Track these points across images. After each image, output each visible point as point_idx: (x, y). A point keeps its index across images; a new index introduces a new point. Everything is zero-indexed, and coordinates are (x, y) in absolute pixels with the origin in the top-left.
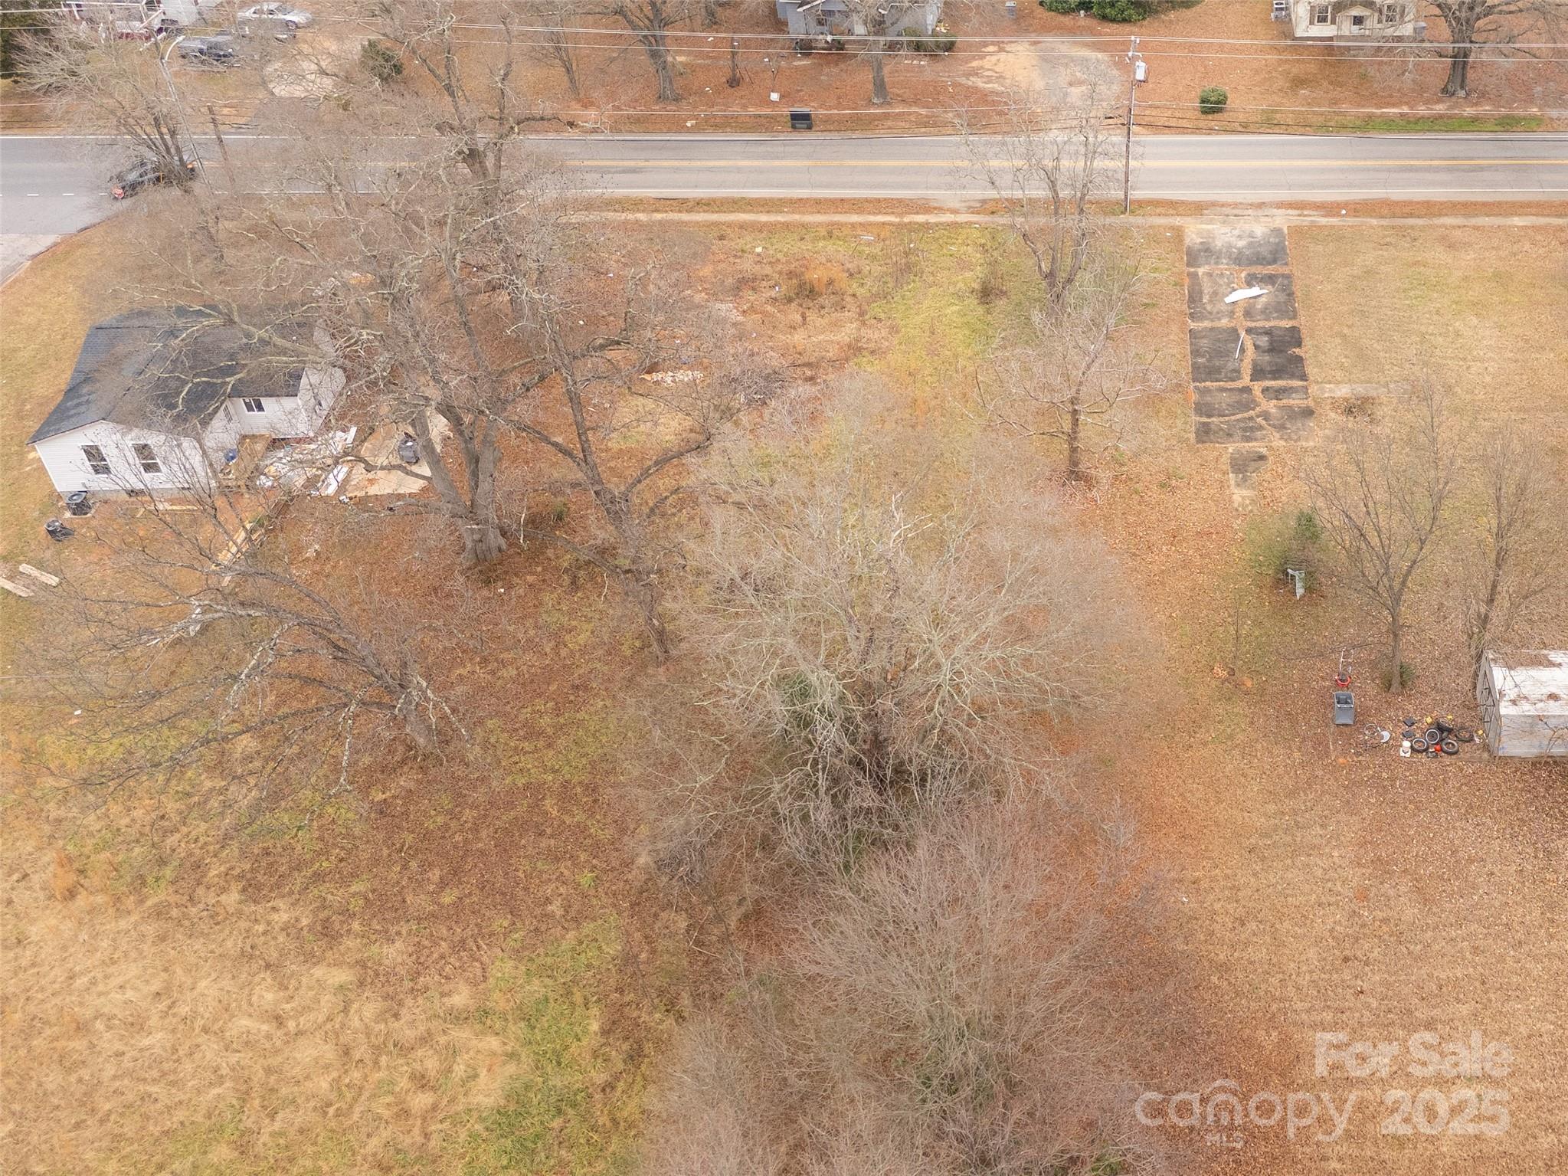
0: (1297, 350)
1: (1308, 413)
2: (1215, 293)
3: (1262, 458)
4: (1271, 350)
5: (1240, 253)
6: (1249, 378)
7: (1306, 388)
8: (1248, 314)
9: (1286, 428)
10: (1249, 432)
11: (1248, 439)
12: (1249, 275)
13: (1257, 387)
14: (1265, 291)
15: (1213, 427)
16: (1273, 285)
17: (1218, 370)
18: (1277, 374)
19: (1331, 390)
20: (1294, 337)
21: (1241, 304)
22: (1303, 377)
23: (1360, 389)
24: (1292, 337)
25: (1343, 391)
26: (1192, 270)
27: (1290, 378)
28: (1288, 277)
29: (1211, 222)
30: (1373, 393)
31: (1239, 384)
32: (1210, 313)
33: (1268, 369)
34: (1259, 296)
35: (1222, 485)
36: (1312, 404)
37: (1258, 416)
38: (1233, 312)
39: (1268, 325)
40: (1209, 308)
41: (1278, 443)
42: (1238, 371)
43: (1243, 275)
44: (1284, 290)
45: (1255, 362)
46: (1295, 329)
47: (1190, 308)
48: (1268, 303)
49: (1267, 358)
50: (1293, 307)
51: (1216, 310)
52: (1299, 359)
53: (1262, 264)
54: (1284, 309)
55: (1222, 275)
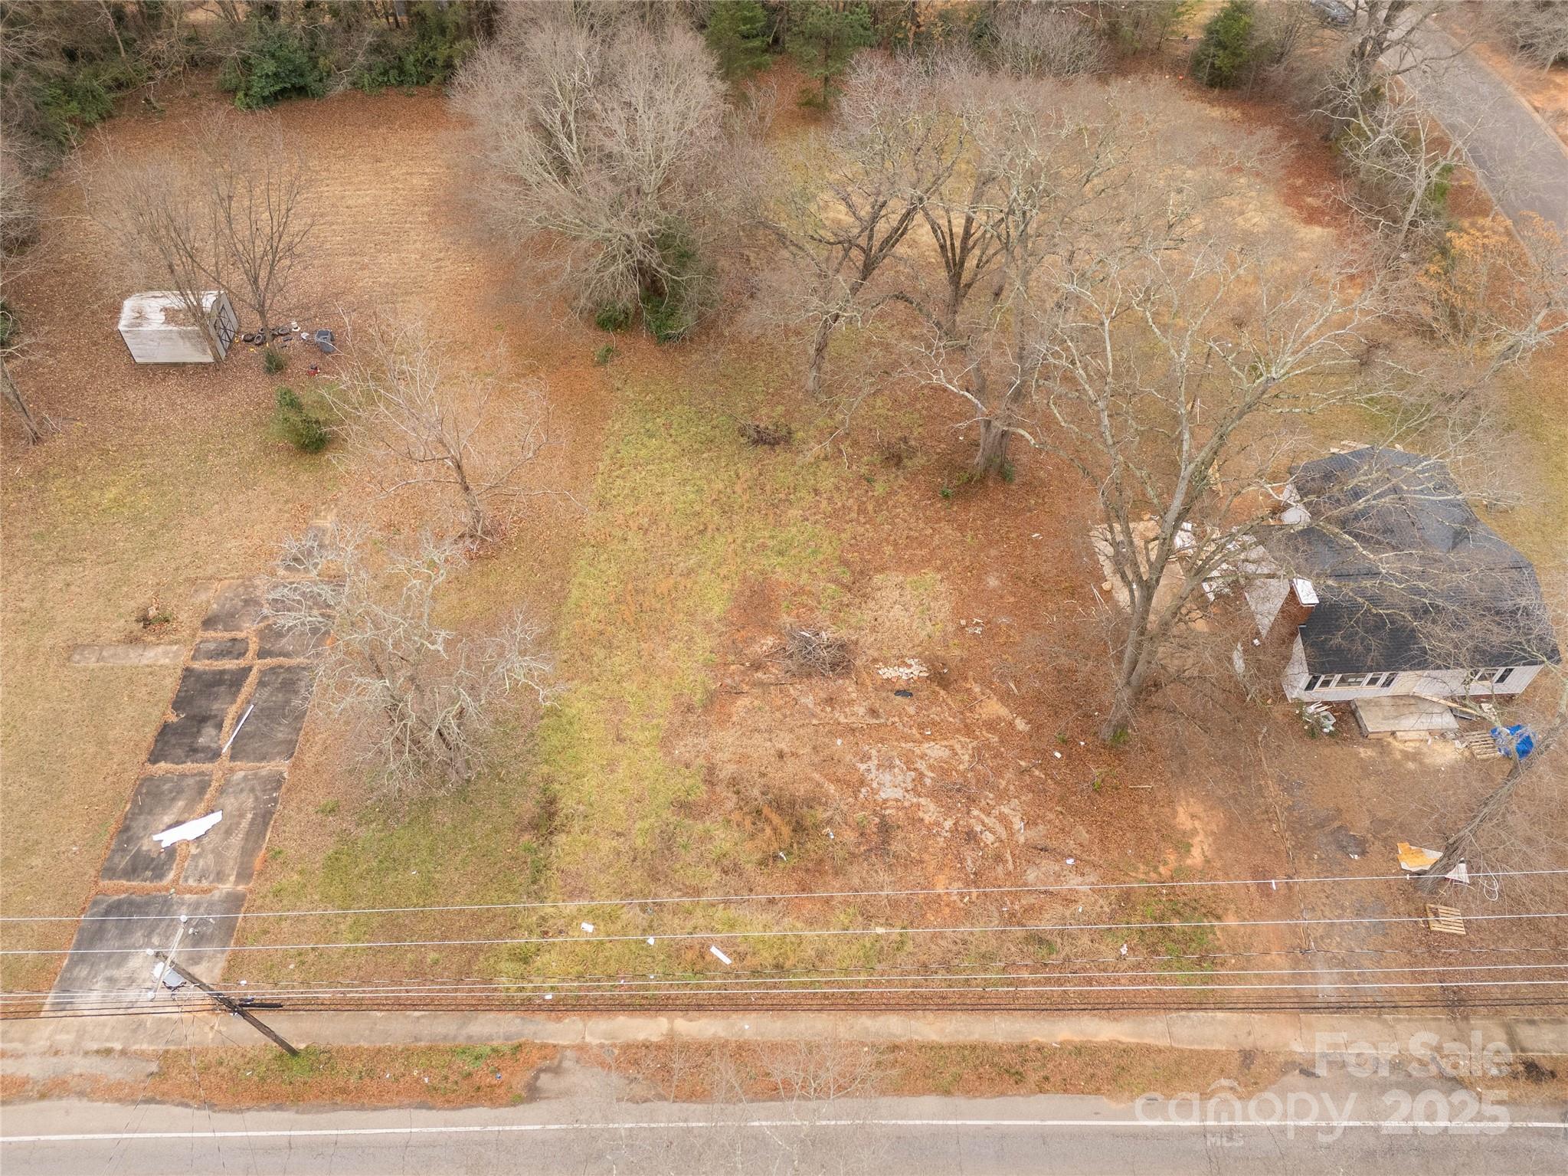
0: (172, 718)
1: (209, 623)
2: (228, 832)
4: (202, 720)
6: (255, 670)
7: (194, 658)
8: (203, 788)
9: (246, 601)
13: (248, 658)
14: (156, 838)
16: (139, 851)
17: (283, 685)
18: (216, 681)
19: (166, 654)
21: (201, 807)
22: (188, 673)
23: (134, 655)
24: (166, 743)
25: (154, 653)
26: (241, 888)
27: (205, 673)
28: (109, 871)
30: (122, 649)
31: (270, 662)
32: (252, 790)
33: (223, 688)
34: (170, 827)
36: (200, 633)
38: (221, 791)
39: (189, 766)
40: (250, 802)
42: (261, 684)
43: (171, 875)
44: (128, 841)
45: (235, 696)
46: (154, 758)
47: (275, 800)
48: (165, 809)
49: (216, 706)
50: (134, 802)
51: (245, 794)
52: (177, 705)
53: (131, 903)
54: (149, 797)
55: (203, 876)
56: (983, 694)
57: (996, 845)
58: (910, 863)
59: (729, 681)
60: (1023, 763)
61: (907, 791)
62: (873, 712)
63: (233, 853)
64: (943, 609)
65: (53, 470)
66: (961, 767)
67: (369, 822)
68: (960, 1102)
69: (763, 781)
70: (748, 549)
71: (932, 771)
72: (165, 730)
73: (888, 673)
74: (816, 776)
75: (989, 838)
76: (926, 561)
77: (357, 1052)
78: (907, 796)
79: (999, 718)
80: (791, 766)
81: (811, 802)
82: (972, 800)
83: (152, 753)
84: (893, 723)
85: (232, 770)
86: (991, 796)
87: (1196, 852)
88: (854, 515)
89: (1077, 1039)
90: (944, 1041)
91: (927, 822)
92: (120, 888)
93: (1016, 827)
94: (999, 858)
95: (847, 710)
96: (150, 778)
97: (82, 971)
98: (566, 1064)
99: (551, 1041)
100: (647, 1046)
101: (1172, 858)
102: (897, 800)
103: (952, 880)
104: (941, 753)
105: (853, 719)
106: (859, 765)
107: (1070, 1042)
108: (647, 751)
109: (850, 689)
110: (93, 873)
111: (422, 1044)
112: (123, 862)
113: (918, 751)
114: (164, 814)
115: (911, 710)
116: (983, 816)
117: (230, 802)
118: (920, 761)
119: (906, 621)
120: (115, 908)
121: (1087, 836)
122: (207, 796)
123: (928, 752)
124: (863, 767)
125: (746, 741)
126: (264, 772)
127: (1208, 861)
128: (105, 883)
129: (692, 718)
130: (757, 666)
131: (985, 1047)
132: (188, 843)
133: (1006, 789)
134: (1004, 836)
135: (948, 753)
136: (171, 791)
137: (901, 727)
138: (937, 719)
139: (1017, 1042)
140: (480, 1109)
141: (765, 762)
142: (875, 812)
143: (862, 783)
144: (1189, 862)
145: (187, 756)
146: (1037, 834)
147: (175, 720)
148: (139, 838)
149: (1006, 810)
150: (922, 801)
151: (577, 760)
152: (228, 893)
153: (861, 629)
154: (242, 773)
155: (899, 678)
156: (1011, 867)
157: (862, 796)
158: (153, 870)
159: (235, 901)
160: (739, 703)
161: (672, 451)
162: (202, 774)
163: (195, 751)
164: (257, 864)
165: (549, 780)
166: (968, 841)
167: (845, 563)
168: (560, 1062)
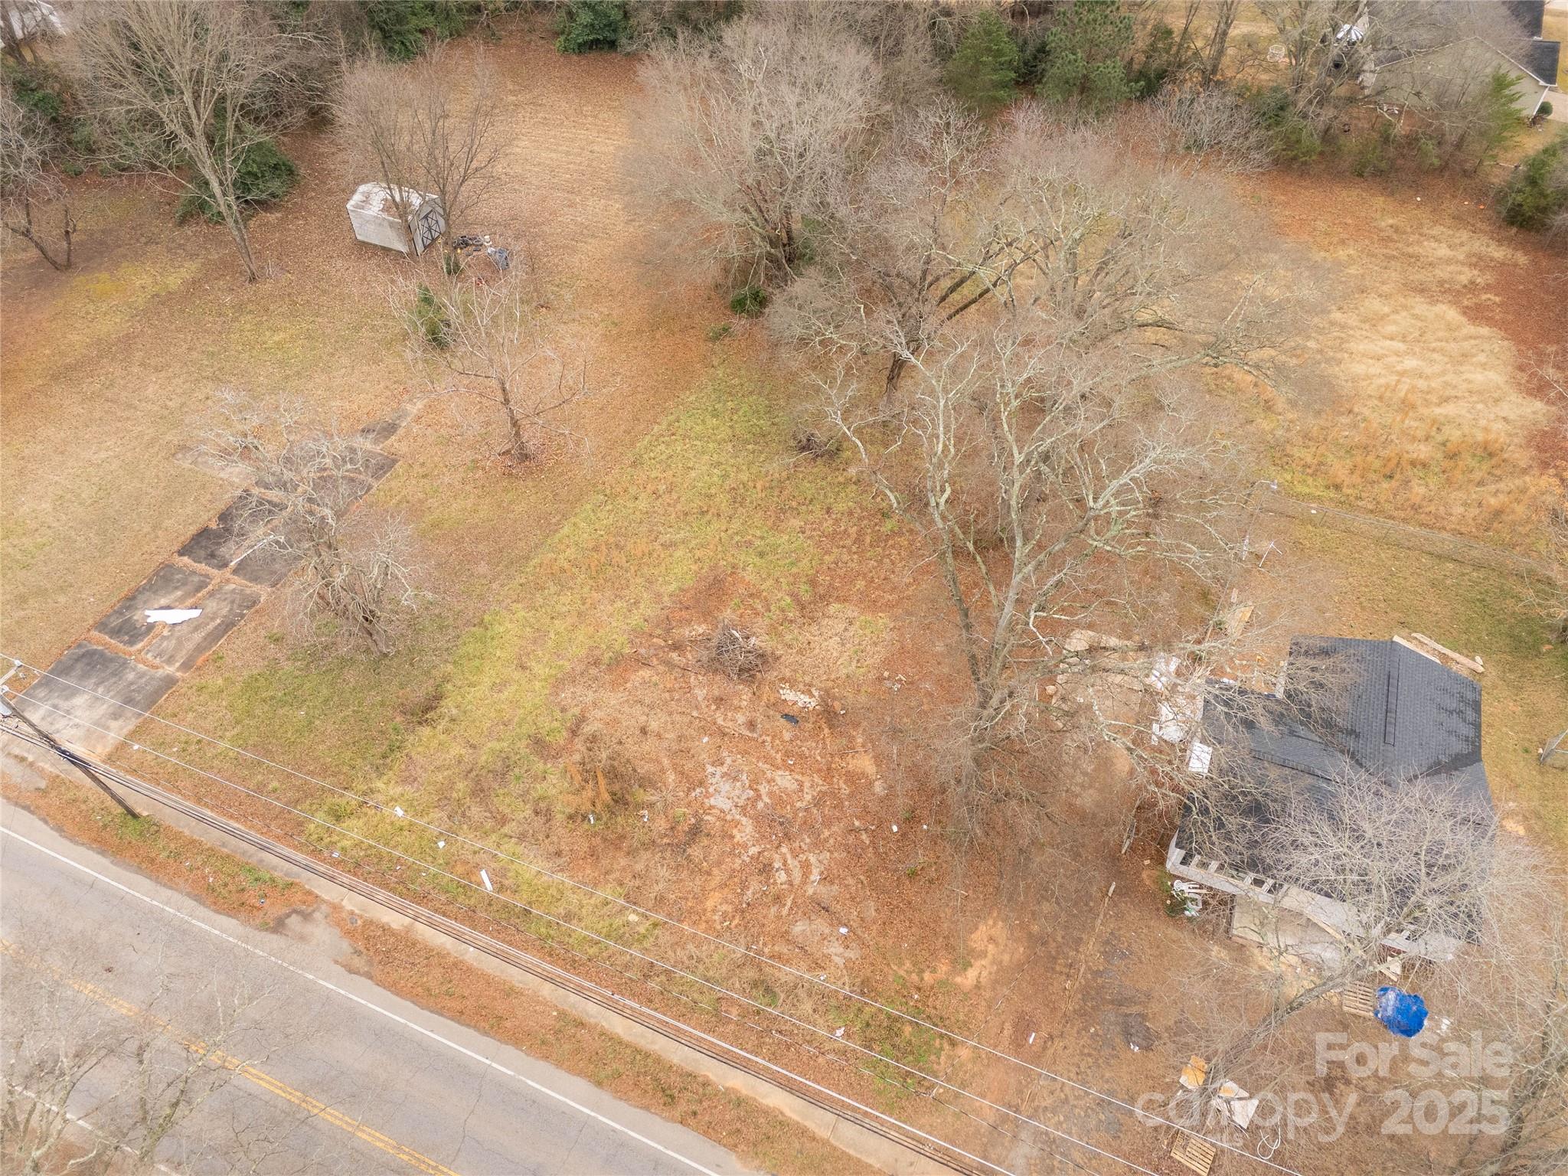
0: (213, 526)
2: (196, 629)
4: (232, 535)
5: (98, 685)
7: (256, 484)
8: (200, 587)
11: (358, 451)
12: (131, 643)
14: (147, 612)
15: (371, 471)
16: (130, 618)
19: (239, 474)
20: (195, 542)
21: (190, 601)
22: (244, 496)
23: (217, 467)
24: (198, 543)
25: (232, 470)
26: (179, 674)
28: (102, 626)
30: (212, 460)
32: (233, 602)
34: (162, 608)
37: (329, 469)
38: (212, 594)
39: (202, 567)
40: (225, 611)
42: (289, 521)
43: (139, 646)
44: (128, 608)
46: (183, 552)
47: (243, 616)
48: (167, 594)
49: (248, 527)
50: (150, 580)
51: (226, 603)
52: (223, 516)
53: (102, 655)
54: (162, 580)
55: (159, 655)
56: (863, 746)
57: (783, 887)
58: (697, 870)
59: (642, 651)
60: (857, 823)
61: (736, 806)
62: (751, 725)
63: (190, 646)
64: (875, 656)
65: (250, 307)
66: (798, 804)
67: (296, 660)
68: (605, 1097)
69: (618, 748)
70: (734, 542)
71: (770, 798)
72: (204, 533)
73: (789, 695)
74: (666, 762)
75: (782, 877)
76: (890, 606)
77: (178, 836)
78: (734, 811)
79: (863, 773)
80: (649, 745)
81: (646, 782)
82: (787, 836)
83: (184, 547)
84: (764, 742)
85: (228, 581)
86: (808, 840)
87: (972, 974)
88: (848, 542)
89: (744, 1092)
90: (626, 1038)
91: (736, 840)
92: (102, 641)
93: (812, 878)
94: (778, 899)
95: (729, 714)
96: (171, 566)
97: (42, 693)
98: (317, 915)
99: (316, 891)
100: (385, 929)
101: (943, 968)
102: (722, 811)
103: (726, 901)
104: (788, 785)
105: (730, 724)
106: (708, 766)
107: (735, 1091)
108: (538, 685)
109: (744, 697)
110: (91, 622)
111: (225, 850)
112: (115, 622)
113: (769, 775)
114: (163, 596)
115: (787, 736)
116: (789, 856)
117: (212, 605)
118: (765, 784)
119: (835, 654)
120: (90, 654)
121: (874, 914)
122: (200, 595)
123: (778, 780)
124: (710, 769)
125: (626, 709)
126: (248, 591)
127: (978, 986)
128: (94, 633)
129: (593, 671)
130: (677, 647)
131: (658, 1061)
132: (165, 625)
133: (826, 840)
134: (797, 882)
135: (795, 786)
136: (178, 581)
137: (769, 748)
138: (807, 753)
139: (689, 1068)
140: (234, 921)
141: (629, 732)
142: (695, 815)
143: (701, 784)
144: (958, 980)
145: (205, 559)
146: (826, 892)
147: (215, 527)
148: (137, 609)
149: (813, 859)
150: (744, 820)
151: (479, 670)
152: (168, 675)
153: (790, 647)
154: (234, 586)
155: (795, 703)
156: (785, 911)
157: (693, 794)
158: (132, 636)
159: (170, 682)
160: (641, 672)
161: (724, 432)
162: (207, 576)
163: (213, 556)
164: (200, 662)
165: (447, 679)
166: (761, 872)
167: (813, 582)
168: (314, 911)
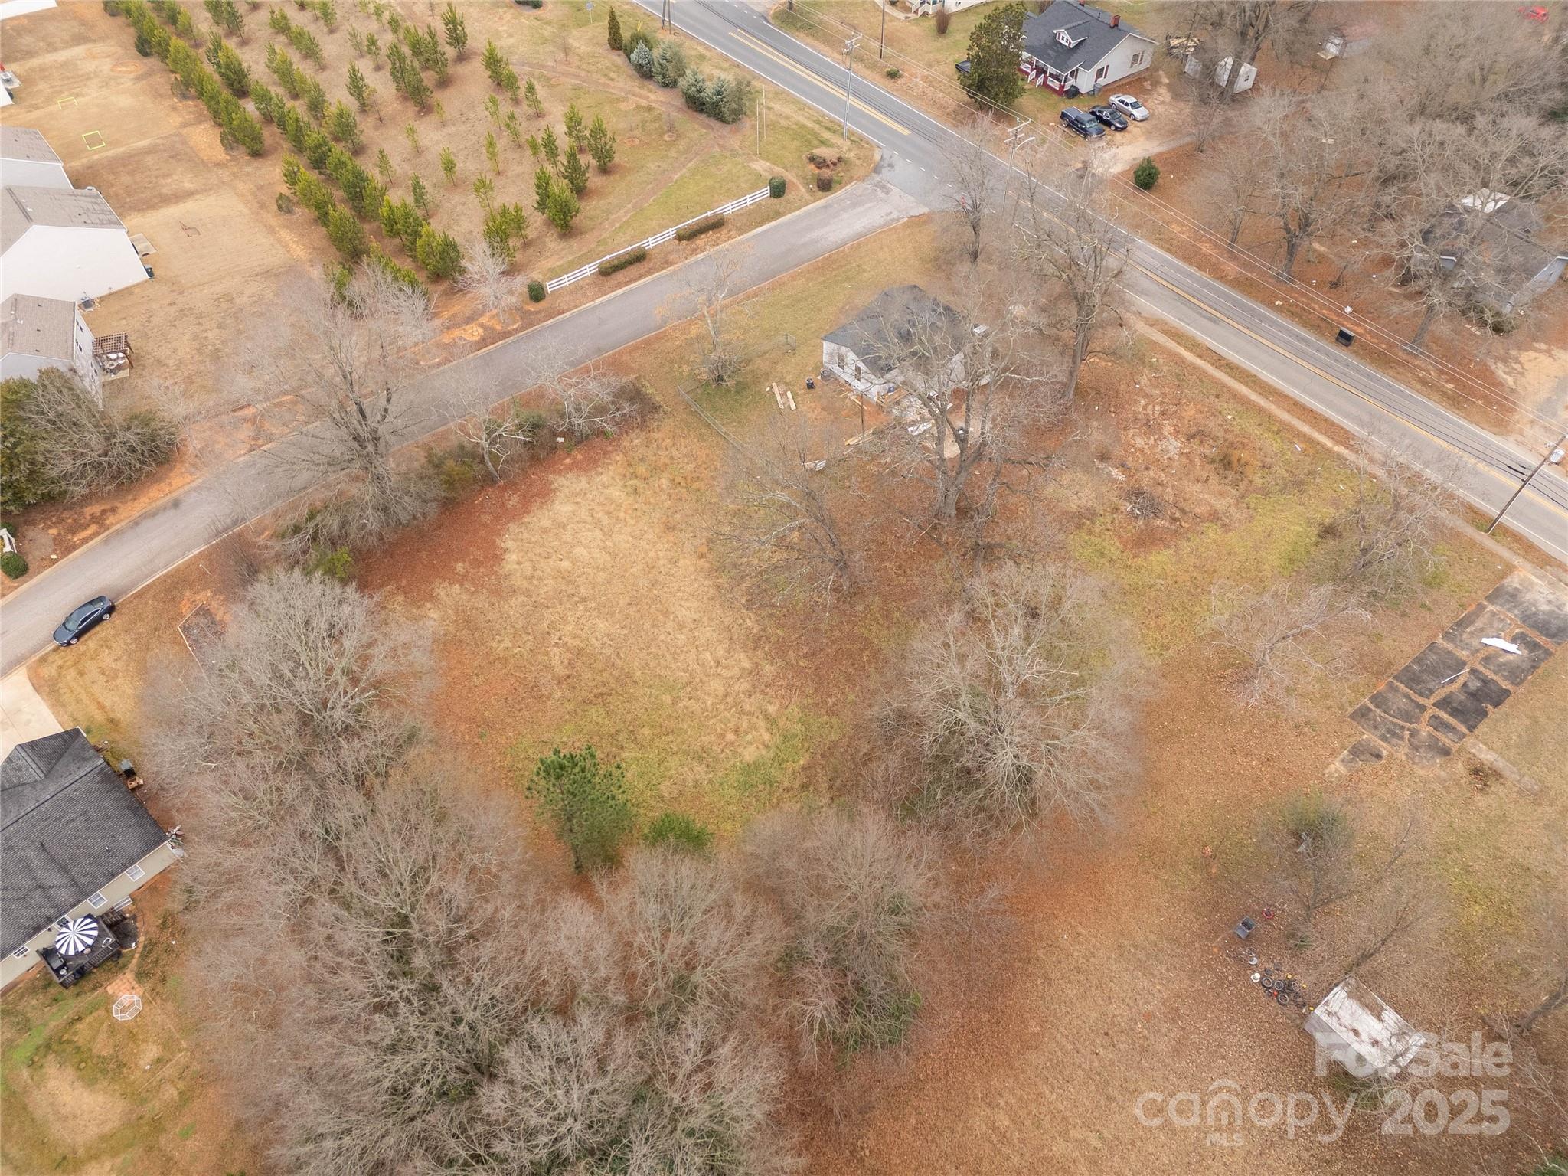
0: (1490, 707)
1: (1446, 752)
2: (1482, 630)
3: (1379, 757)
4: (1473, 695)
5: (1535, 614)
6: (1433, 700)
7: (1464, 736)
8: (1487, 660)
9: (1417, 750)
10: (1391, 735)
11: (1384, 738)
12: (1522, 633)
13: (1432, 711)
14: (1519, 652)
15: (1371, 715)
16: (1530, 652)
17: (1419, 681)
18: (1455, 712)
19: (1480, 750)
20: (1499, 698)
21: (1491, 650)
22: (1472, 728)
23: (1500, 764)
24: (1498, 696)
25: (1487, 756)
26: (1486, 603)
27: (1462, 722)
28: (1548, 653)
29: (1542, 578)
30: (1506, 773)
31: (1421, 700)
32: (1461, 641)
33: (1455, 705)
34: (1511, 653)
35: (1334, 753)
36: (1454, 749)
37: (1409, 730)
38: (1478, 651)
39: (1491, 676)
40: (1465, 636)
41: (1401, 755)
42: (1431, 691)
43: (1517, 631)
44: (1534, 661)
45: (1451, 694)
46: (1507, 693)
47: (1451, 628)
48: (1511, 662)
49: (1463, 698)
50: (1526, 677)
51: (1468, 641)
52: (1484, 714)
53: (1541, 632)
54: (1517, 674)
55: (1502, 620)
61: (1169, 439)
63: (1482, 619)
71: (1150, 438)
72: (1496, 704)
73: (1121, 477)
74: (1198, 468)
84: (1144, 461)
85: (1468, 657)
92: (1545, 641)
95: (1157, 477)
96: (1514, 682)
104: (1139, 441)
105: (1159, 473)
109: (1146, 482)
112: (1541, 653)
113: (1147, 447)
115: (1130, 460)
116: (1151, 415)
117: (1475, 643)
118: (1151, 444)
120: (1553, 636)
122: (1486, 653)
124: (1176, 457)
126: (1451, 645)
128: (1553, 651)
130: (1174, 519)
132: (1504, 639)
136: (1505, 670)
137: (1142, 458)
143: (1183, 453)
145: (1489, 681)
148: (1529, 658)
150: (1166, 433)
152: (1492, 605)
153: (1108, 499)
154: (1463, 652)
156: (1161, 399)
157: (1188, 450)
158: (1526, 640)
159: (1490, 599)
160: (1200, 511)
162: (1485, 667)
163: (1483, 681)
164: (1472, 607)
